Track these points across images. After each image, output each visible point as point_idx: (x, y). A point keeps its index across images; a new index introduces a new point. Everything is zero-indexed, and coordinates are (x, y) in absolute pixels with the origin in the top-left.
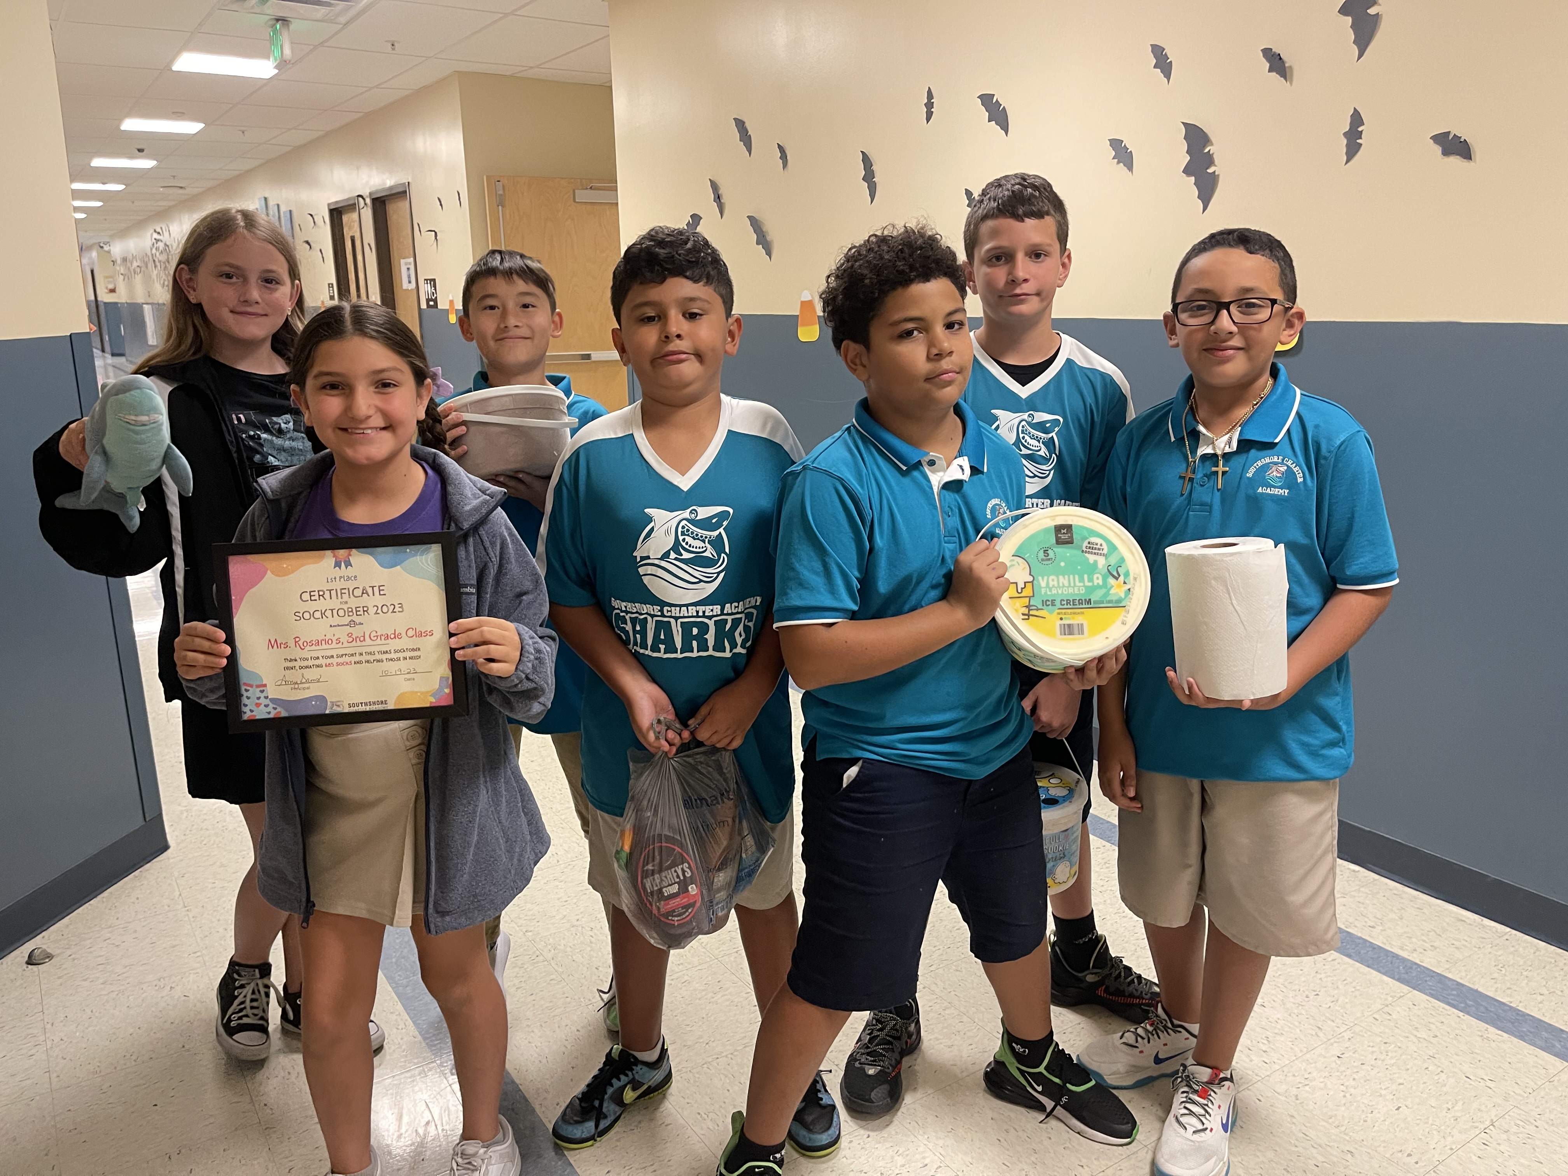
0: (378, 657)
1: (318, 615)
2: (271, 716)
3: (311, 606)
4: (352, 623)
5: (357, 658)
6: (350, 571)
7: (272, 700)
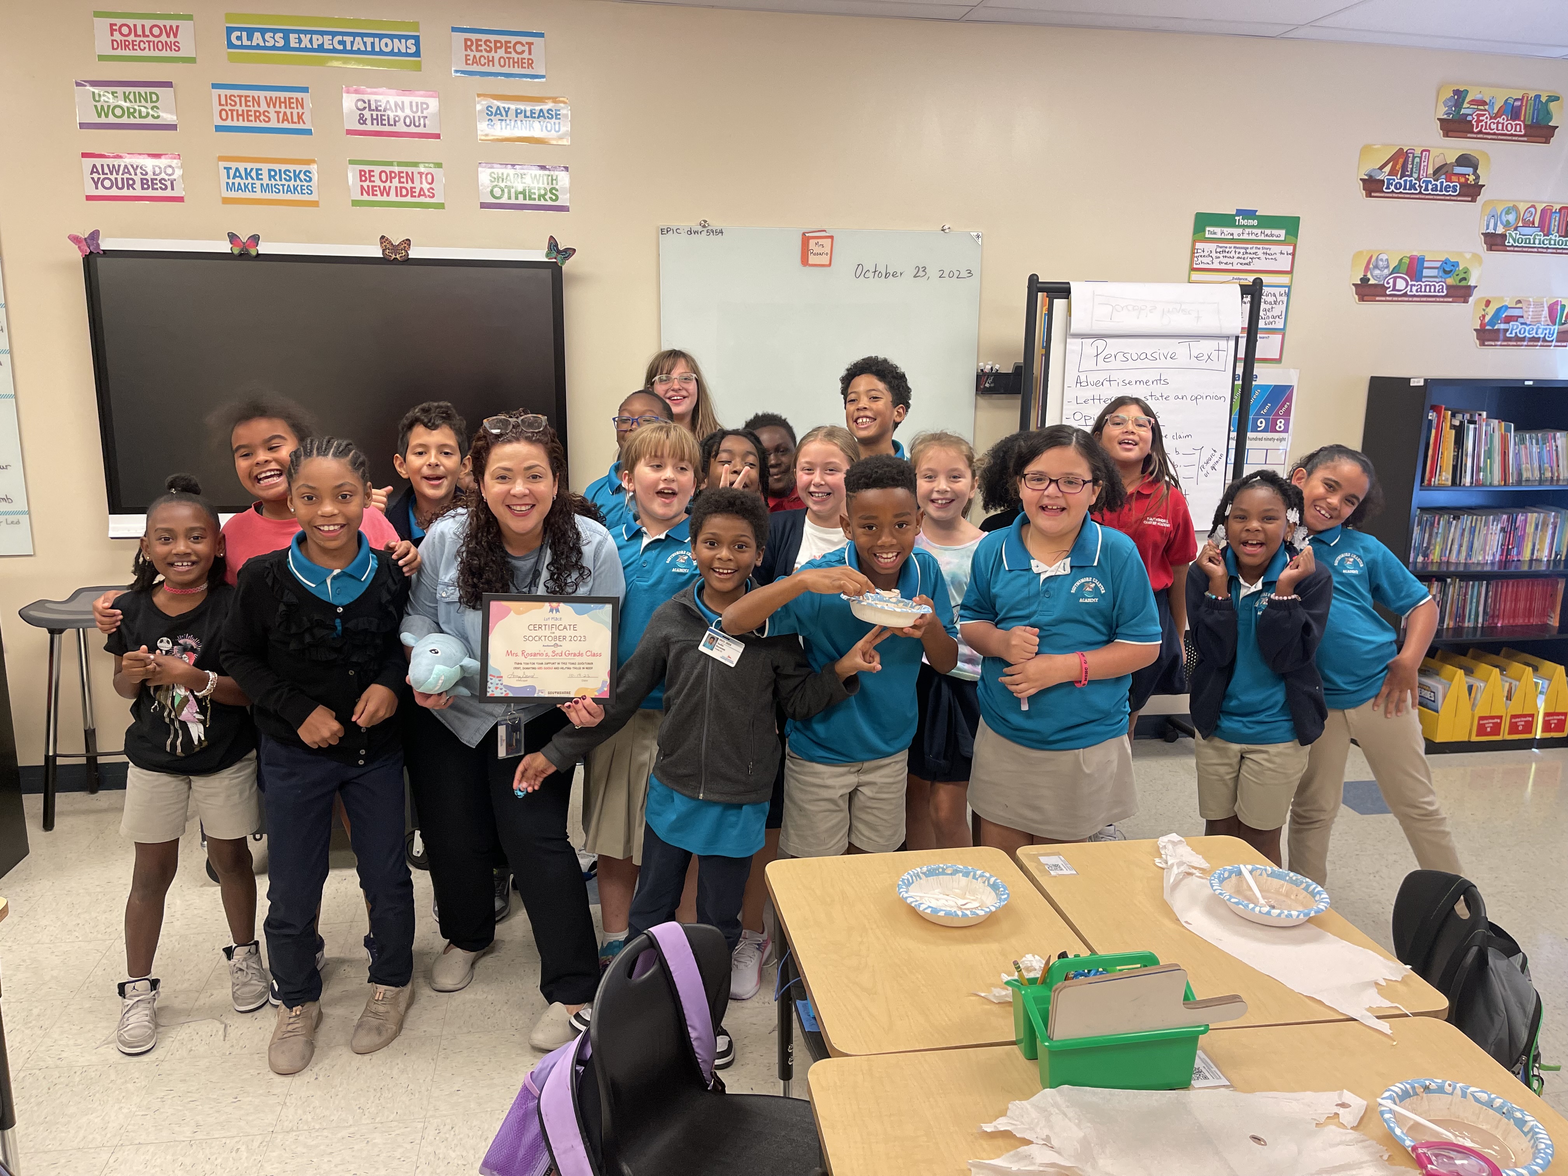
0: (568, 666)
1: (537, 638)
2: (503, 695)
3: (534, 633)
4: (556, 645)
5: (556, 666)
6: (558, 615)
7: (506, 686)
